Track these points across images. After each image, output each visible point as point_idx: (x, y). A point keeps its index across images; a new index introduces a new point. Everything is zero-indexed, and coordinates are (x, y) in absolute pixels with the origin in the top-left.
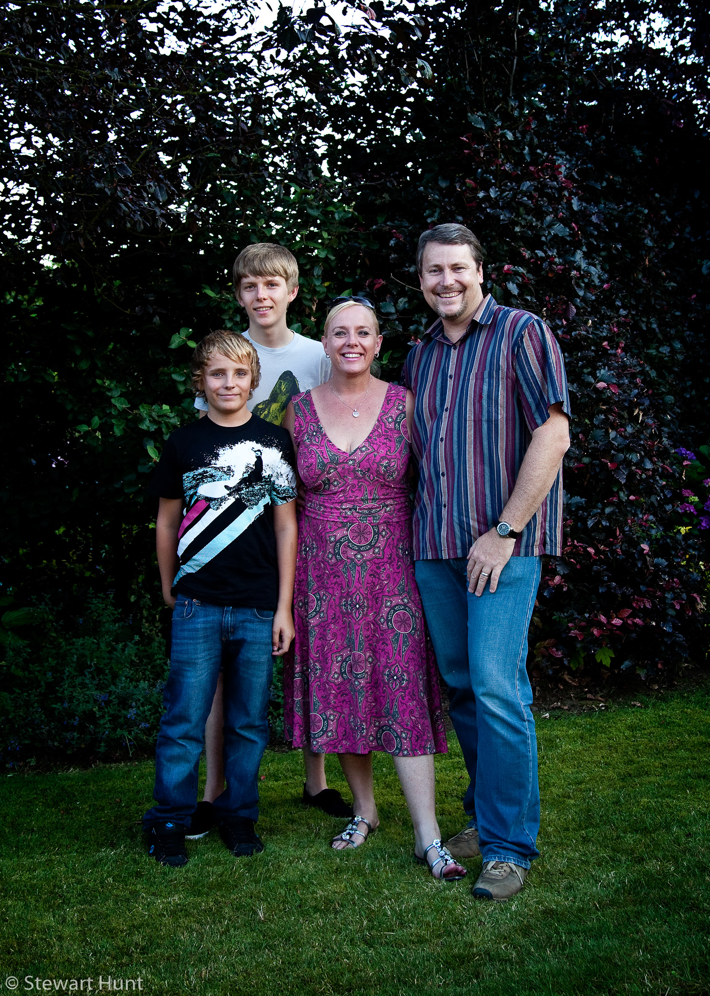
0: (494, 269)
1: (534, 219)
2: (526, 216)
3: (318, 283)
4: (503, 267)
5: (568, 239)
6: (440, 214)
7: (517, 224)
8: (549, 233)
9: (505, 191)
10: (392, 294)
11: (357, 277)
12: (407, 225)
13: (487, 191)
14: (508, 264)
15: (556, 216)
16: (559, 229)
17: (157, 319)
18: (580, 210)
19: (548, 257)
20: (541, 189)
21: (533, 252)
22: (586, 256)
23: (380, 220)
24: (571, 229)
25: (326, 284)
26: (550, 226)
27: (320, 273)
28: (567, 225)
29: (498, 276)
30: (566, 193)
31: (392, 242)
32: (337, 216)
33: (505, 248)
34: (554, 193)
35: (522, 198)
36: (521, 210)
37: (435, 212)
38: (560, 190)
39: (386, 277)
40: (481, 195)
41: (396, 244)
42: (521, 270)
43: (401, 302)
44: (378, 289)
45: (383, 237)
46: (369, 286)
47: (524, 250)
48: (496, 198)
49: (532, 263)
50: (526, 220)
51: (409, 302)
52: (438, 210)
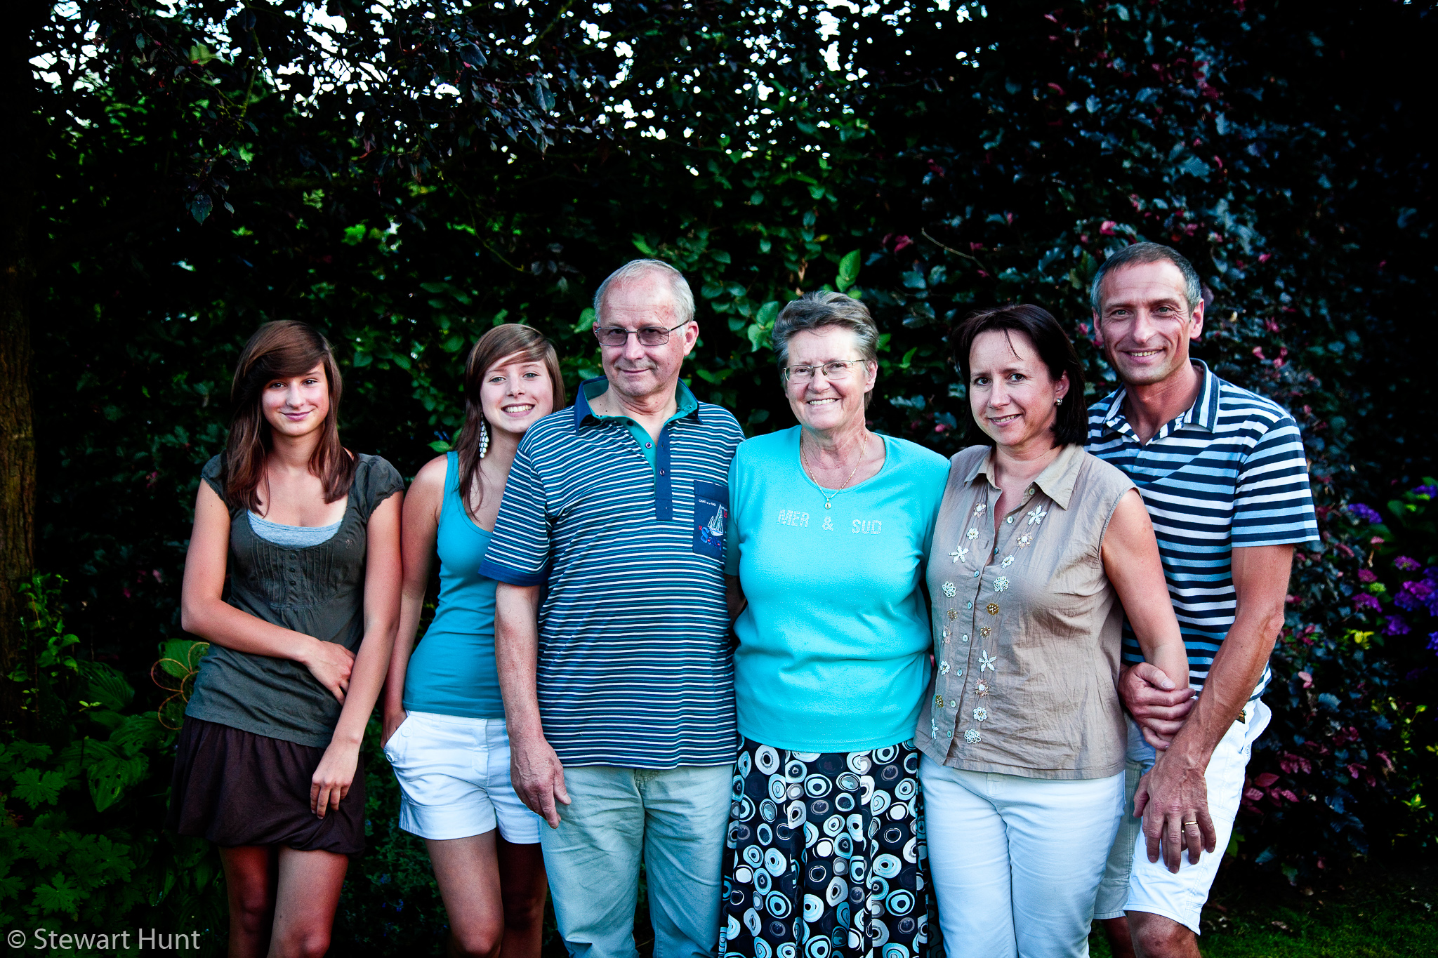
0: (1085, 228)
1: (1154, 149)
2: (1141, 144)
3: (808, 238)
4: (1101, 223)
5: (1207, 180)
6: (1003, 137)
7: (1128, 156)
8: (1178, 171)
9: (1110, 102)
10: (922, 260)
11: (870, 229)
12: (951, 151)
13: (1082, 103)
14: (1109, 219)
15: (1189, 143)
16: (1194, 166)
17: (563, 283)
18: (1227, 136)
19: (1174, 209)
20: (1169, 100)
21: (1149, 200)
22: (1233, 208)
23: (910, 142)
24: (1213, 164)
25: (823, 238)
26: (1181, 159)
27: (813, 222)
28: (1206, 159)
29: (1090, 238)
30: (1208, 108)
31: (927, 179)
32: (842, 136)
33: (1105, 193)
34: (1188, 108)
35: (1137, 114)
36: (1134, 132)
37: (997, 133)
38: (1201, 100)
39: (914, 234)
40: (1072, 108)
41: (931, 181)
42: (1129, 230)
43: (935, 273)
44: (901, 251)
45: (914, 169)
46: (887, 245)
47: (1135, 199)
48: (1095, 114)
49: (1147, 219)
50: (1140, 149)
51: (948, 273)
52: (1001, 131)
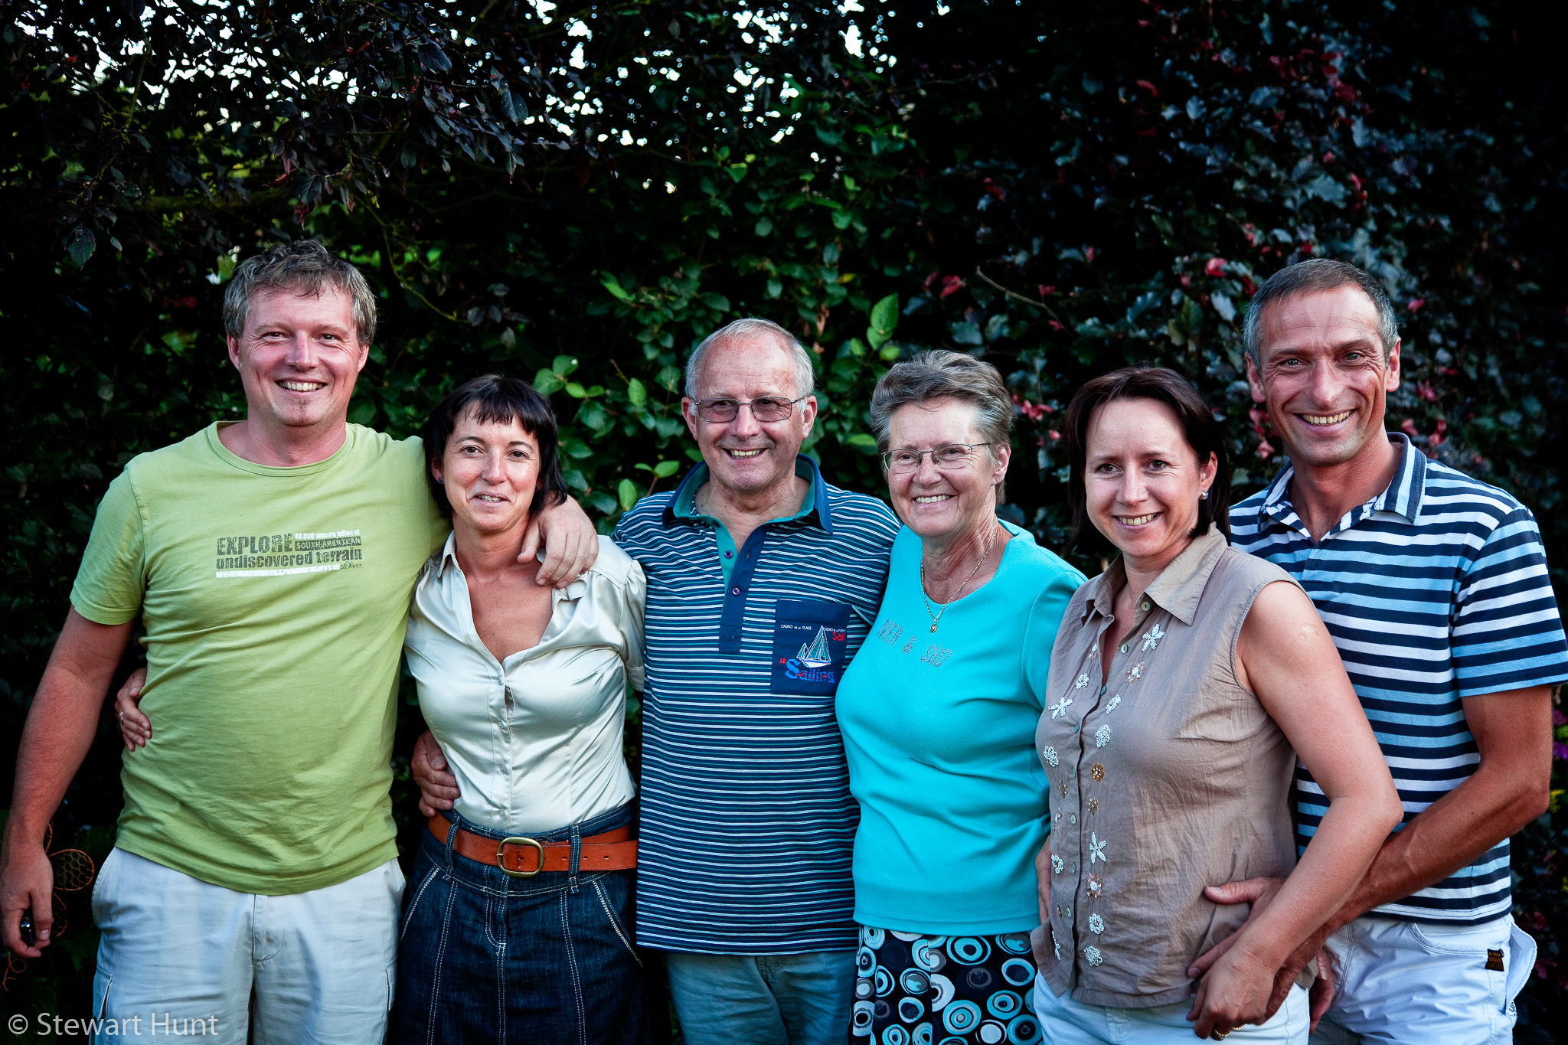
0: (1187, 267)
1: (1274, 166)
2: (1256, 158)
3: (830, 279)
4: (1208, 260)
5: (1341, 205)
6: (1081, 149)
7: (1240, 174)
8: (1304, 194)
9: (1217, 106)
10: (977, 307)
11: (909, 268)
12: (1013, 167)
13: (1181, 106)
14: (1217, 256)
15: (1318, 158)
16: (1325, 188)
17: (509, 336)
18: (1368, 148)
19: (1300, 243)
20: (1291, 103)
21: (1267, 231)
22: (1376, 240)
23: (960, 155)
24: (1348, 184)
25: (847, 278)
26: (1307, 179)
27: (836, 258)
28: (1339, 178)
29: (1194, 279)
30: (1342, 112)
31: (983, 203)
32: (875, 148)
33: (1212, 222)
34: (1316, 112)
35: (1252, 120)
36: (1248, 144)
37: (1072, 144)
38: (1334, 101)
39: (966, 272)
40: (1169, 113)
41: (989, 207)
42: (1242, 269)
43: (995, 324)
44: (950, 297)
45: (965, 191)
46: (932, 288)
47: (1250, 230)
48: (1198, 120)
49: (1266, 255)
50: (1256, 165)
51: (1011, 324)
52: (1078, 142)
